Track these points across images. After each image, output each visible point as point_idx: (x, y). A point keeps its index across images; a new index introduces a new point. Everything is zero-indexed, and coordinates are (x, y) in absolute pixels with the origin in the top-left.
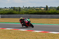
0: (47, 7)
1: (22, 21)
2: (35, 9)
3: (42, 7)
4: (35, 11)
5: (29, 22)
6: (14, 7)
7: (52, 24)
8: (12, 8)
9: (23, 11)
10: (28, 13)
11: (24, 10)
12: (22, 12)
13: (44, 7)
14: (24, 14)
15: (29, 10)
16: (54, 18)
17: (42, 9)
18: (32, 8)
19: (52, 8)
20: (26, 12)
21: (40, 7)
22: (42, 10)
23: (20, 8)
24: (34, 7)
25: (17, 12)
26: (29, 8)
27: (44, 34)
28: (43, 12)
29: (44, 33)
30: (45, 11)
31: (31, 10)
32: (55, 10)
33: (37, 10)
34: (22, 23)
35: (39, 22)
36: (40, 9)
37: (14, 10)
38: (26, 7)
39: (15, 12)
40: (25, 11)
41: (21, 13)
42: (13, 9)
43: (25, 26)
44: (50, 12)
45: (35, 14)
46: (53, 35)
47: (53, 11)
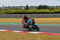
10: (8, 13)
29: (23, 33)
45: (15, 13)
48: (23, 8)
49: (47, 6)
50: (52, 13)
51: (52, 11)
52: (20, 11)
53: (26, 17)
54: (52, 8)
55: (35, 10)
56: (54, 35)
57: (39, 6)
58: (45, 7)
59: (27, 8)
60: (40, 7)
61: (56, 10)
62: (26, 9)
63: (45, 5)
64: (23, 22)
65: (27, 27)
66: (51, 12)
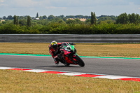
0: (93, 16)
1: (55, 50)
2: (64, 20)
3: (82, 17)
4: (65, 26)
5: (73, 53)
6: (15, 17)
7: (105, 57)
8: (10, 17)
9: (37, 25)
10: (48, 31)
11: (39, 23)
12: (34, 28)
13: (86, 17)
14: (38, 32)
15: (50, 22)
16: (110, 42)
17: (81, 20)
18: (57, 18)
19: (106, 19)
20: (43, 28)
21: (76, 17)
22: (81, 23)
23: (29, 17)
24: (62, 16)
25: (23, 29)
26: (51, 17)
28: (83, 29)
29: (85, 78)
30: (88, 26)
31: (56, 23)
32: (112, 24)
33: (69, 22)
34: (56, 55)
36: (78, 21)
37: (15, 22)
38: (44, 17)
39: (18, 27)
40: (41, 26)
41: (31, 31)
42: (12, 21)
43: (62, 62)
44: (100, 27)
45: (64, 32)
46: (108, 84)
47: (108, 26)
48: (84, 20)
58: (134, 19)
59: (93, 19)
62: (90, 22)
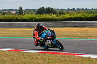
2: (1, 12)
27: (15, 53)
33: (3, 14)
35: (7, 34)
48: (14, 12)
49: (52, 9)
50: (60, 20)
51: (61, 17)
52: (9, 16)
53: (41, 27)
54: (61, 12)
55: (34, 16)
56: (64, 56)
57: (40, 9)
58: (49, 11)
59: (20, 11)
60: (42, 11)
61: (67, 16)
62: (18, 14)
63: (49, 8)
64: (34, 35)
65: (43, 44)
66: (59, 18)
